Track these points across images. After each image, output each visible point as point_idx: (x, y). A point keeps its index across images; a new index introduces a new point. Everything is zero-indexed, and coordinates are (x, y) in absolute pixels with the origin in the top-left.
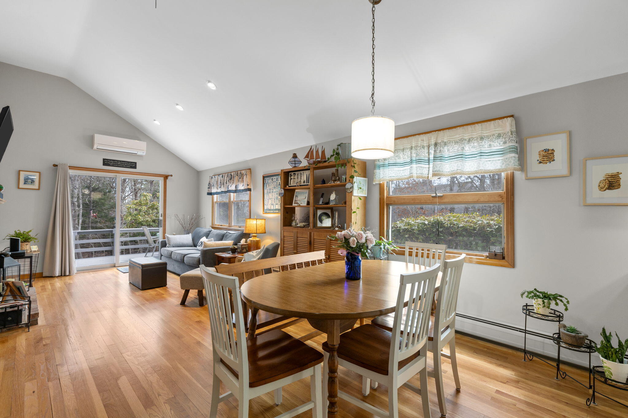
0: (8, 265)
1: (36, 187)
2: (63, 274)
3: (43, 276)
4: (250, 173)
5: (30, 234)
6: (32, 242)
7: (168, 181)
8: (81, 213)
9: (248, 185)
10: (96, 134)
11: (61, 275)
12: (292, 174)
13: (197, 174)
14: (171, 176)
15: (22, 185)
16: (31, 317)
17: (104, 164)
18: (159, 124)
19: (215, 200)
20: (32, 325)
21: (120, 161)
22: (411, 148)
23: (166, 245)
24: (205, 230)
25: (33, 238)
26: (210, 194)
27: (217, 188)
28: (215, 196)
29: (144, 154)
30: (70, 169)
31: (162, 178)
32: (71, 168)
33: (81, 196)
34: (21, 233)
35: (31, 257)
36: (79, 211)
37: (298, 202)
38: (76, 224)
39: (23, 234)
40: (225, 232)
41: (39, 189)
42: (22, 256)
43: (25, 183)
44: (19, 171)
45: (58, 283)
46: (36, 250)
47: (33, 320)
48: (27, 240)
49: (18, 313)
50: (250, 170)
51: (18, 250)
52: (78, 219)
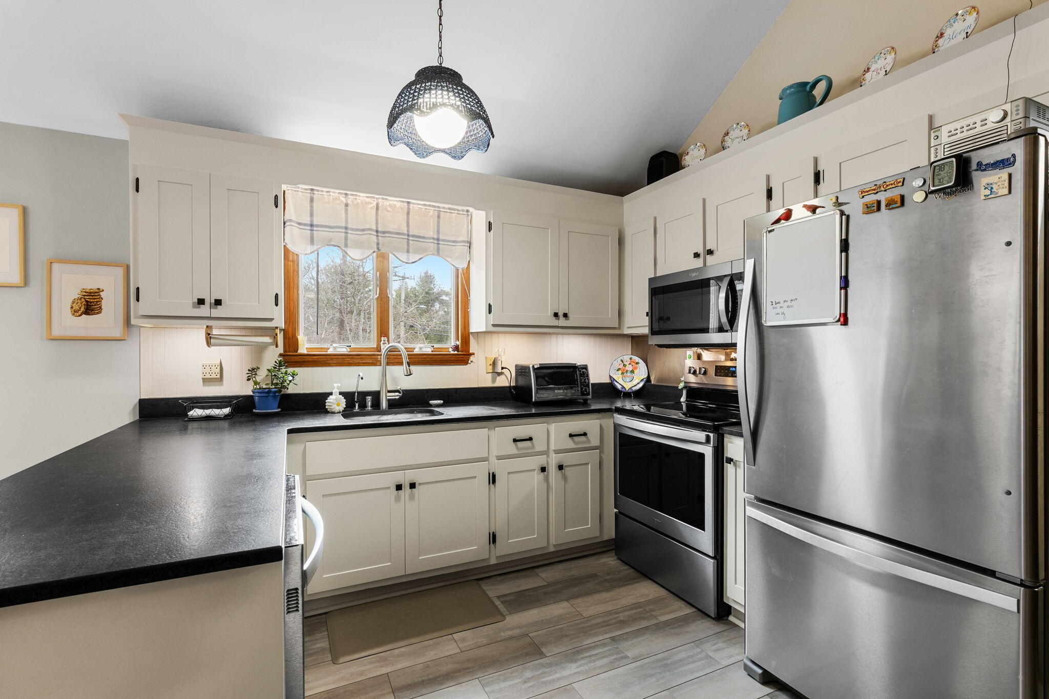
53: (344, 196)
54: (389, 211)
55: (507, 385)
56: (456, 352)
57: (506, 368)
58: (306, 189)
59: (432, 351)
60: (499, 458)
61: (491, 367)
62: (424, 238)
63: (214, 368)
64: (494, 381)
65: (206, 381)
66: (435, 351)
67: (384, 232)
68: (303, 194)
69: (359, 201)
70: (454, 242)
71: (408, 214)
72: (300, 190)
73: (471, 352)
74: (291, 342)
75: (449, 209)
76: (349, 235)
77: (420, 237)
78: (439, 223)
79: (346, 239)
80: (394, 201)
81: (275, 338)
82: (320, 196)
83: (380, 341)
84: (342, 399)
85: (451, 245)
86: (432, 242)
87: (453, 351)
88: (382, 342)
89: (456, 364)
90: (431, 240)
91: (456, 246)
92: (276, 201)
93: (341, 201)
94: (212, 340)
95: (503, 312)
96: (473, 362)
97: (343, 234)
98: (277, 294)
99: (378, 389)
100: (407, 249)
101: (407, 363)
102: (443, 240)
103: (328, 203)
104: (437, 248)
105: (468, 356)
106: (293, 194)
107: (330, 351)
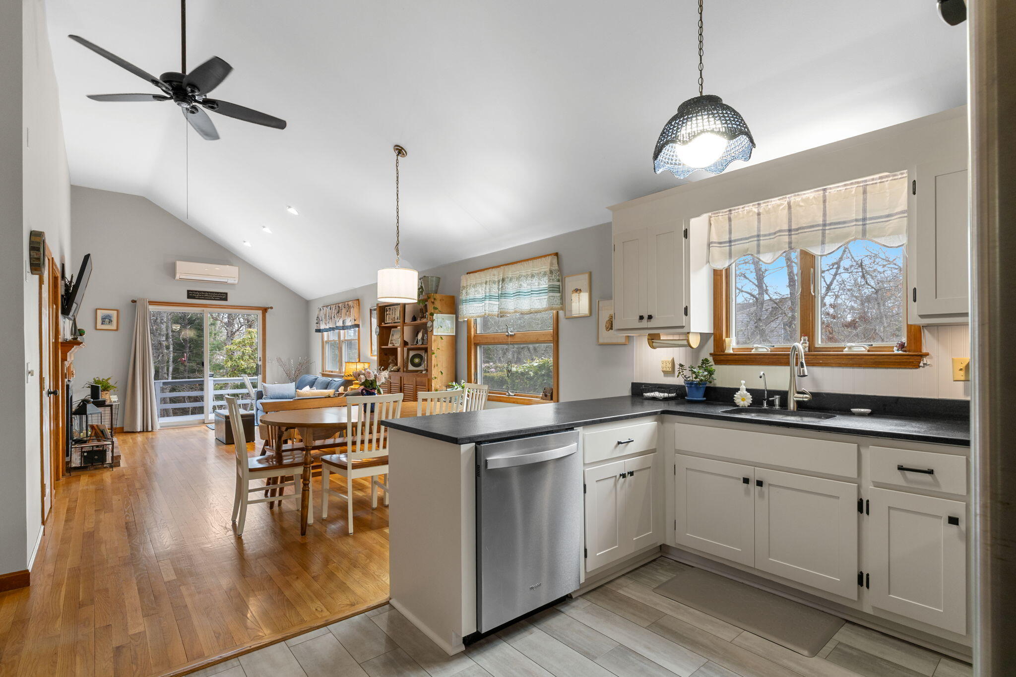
0: (91, 412)
1: (114, 327)
2: (145, 430)
3: (124, 431)
4: (358, 304)
5: (109, 381)
6: (112, 391)
7: (267, 315)
8: (171, 358)
9: (355, 320)
10: (178, 260)
11: (143, 431)
12: (388, 309)
13: (306, 304)
14: (271, 308)
15: (99, 326)
16: (114, 458)
17: (189, 297)
18: (250, 246)
19: (325, 339)
20: (115, 466)
21: (208, 292)
22: (486, 283)
23: (263, 396)
24: (311, 377)
25: (113, 386)
26: (318, 331)
27: (326, 324)
28: (325, 334)
29: (236, 282)
30: (150, 304)
31: (260, 312)
32: (152, 303)
33: (170, 334)
34: (100, 381)
35: (111, 406)
36: (168, 354)
37: (394, 342)
38: (165, 373)
39: (103, 381)
40: (331, 379)
41: (117, 330)
42: (101, 404)
43: (102, 324)
44: (97, 309)
45: (139, 438)
46: (116, 400)
47: (116, 461)
48: (106, 388)
49: (103, 453)
50: (357, 301)
51: (99, 399)
52: (167, 365)
53: (757, 206)
54: (802, 206)
56: (901, 352)
58: (726, 212)
59: (868, 351)
60: (877, 485)
61: (962, 373)
62: (844, 222)
63: (668, 363)
64: (967, 392)
65: (666, 373)
66: (872, 351)
67: (797, 229)
68: (723, 217)
69: (769, 207)
70: (888, 216)
71: (824, 201)
72: (721, 214)
73: (924, 351)
74: (719, 343)
75: (881, 178)
77: (839, 223)
78: (865, 200)
79: (758, 246)
80: (808, 193)
81: (688, 341)
82: (736, 214)
83: (801, 340)
84: (749, 396)
85: (882, 222)
86: (856, 225)
87: (898, 350)
88: (802, 341)
89: (899, 366)
90: (854, 223)
91: (890, 220)
92: (686, 234)
93: (755, 212)
94: (654, 344)
95: (936, 298)
96: (928, 365)
97: (756, 242)
98: (687, 306)
99: (787, 389)
100: (822, 241)
101: (802, 364)
102: (871, 219)
103: (743, 218)
104: (862, 230)
105: (919, 357)
106: (715, 219)
107: (753, 351)
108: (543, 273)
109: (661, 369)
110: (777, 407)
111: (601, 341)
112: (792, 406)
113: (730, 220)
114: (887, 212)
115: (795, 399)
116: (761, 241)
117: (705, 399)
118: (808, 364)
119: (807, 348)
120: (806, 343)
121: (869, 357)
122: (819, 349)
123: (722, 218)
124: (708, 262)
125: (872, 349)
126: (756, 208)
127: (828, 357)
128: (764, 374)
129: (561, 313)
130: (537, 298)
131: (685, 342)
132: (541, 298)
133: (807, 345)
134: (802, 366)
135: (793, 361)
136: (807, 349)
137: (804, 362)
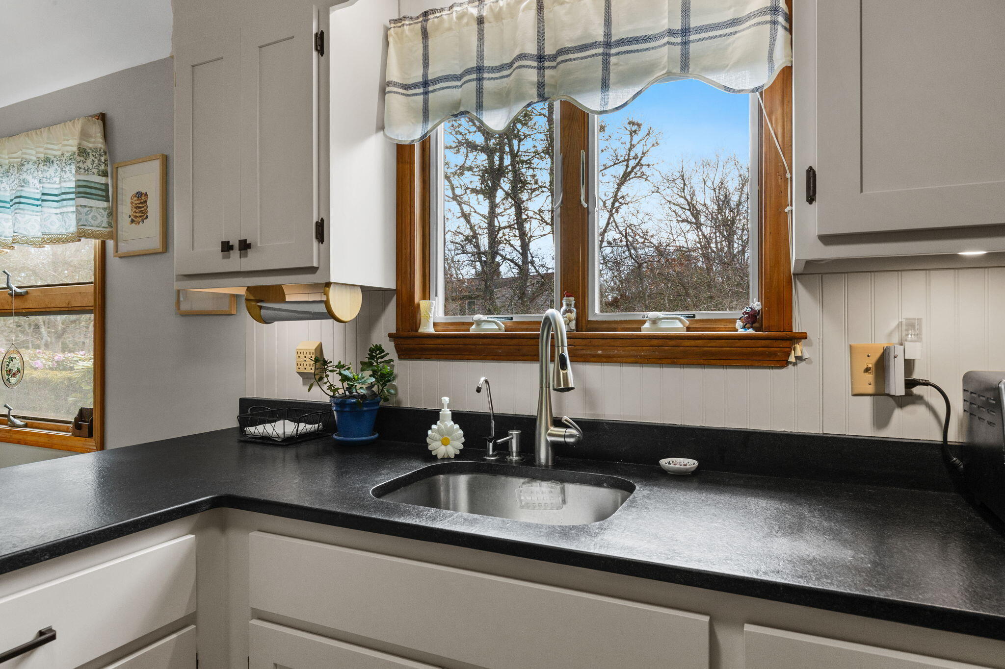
53: (477, 4)
55: (936, 437)
56: (751, 331)
57: (926, 384)
58: (416, 18)
59: (688, 329)
61: (870, 377)
62: (647, 39)
63: (308, 356)
64: (881, 419)
65: (306, 377)
66: (696, 329)
67: (555, 55)
68: (411, 27)
69: (501, 3)
73: (796, 329)
74: (408, 312)
76: (486, 84)
77: (637, 40)
79: (480, 91)
81: (327, 303)
82: (436, 20)
83: (562, 306)
84: (458, 432)
85: (720, 36)
86: (669, 43)
87: (744, 327)
88: (564, 308)
89: (748, 363)
90: (666, 39)
91: (736, 33)
92: (321, 43)
93: (472, 14)
94: (263, 312)
95: (862, 191)
96: (805, 360)
97: (475, 82)
98: (322, 220)
99: (534, 413)
100: (603, 78)
101: (562, 359)
102: (699, 30)
103: (450, 29)
104: (682, 55)
105: (788, 342)
106: (396, 34)
107: (473, 330)
108: (68, 155)
109: (294, 369)
110: (515, 458)
111: (184, 307)
112: (543, 454)
113: (425, 34)
114: (728, 16)
115: (549, 439)
116: (485, 82)
117: (377, 435)
118: (576, 357)
119: (574, 322)
120: (571, 312)
121: (693, 343)
122: (597, 326)
123: (410, 30)
124: (381, 127)
125: (695, 326)
126: (475, 7)
127: (612, 342)
128: (487, 382)
129: (110, 244)
130: (58, 211)
131: (322, 308)
132: (65, 210)
133: (573, 315)
134: (563, 366)
135: (546, 351)
136: (573, 325)
137: (566, 354)
